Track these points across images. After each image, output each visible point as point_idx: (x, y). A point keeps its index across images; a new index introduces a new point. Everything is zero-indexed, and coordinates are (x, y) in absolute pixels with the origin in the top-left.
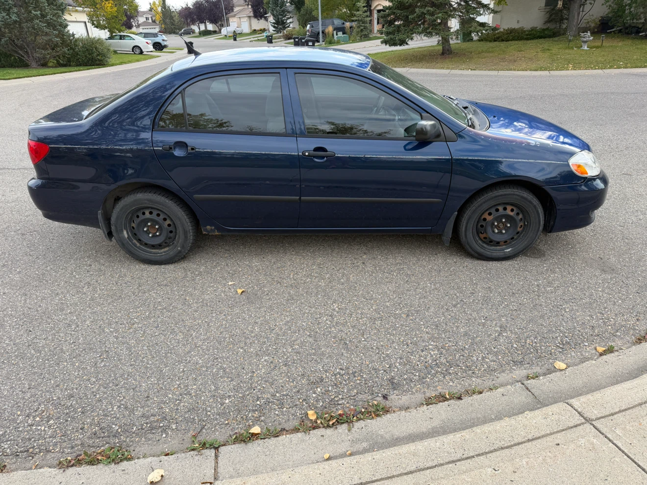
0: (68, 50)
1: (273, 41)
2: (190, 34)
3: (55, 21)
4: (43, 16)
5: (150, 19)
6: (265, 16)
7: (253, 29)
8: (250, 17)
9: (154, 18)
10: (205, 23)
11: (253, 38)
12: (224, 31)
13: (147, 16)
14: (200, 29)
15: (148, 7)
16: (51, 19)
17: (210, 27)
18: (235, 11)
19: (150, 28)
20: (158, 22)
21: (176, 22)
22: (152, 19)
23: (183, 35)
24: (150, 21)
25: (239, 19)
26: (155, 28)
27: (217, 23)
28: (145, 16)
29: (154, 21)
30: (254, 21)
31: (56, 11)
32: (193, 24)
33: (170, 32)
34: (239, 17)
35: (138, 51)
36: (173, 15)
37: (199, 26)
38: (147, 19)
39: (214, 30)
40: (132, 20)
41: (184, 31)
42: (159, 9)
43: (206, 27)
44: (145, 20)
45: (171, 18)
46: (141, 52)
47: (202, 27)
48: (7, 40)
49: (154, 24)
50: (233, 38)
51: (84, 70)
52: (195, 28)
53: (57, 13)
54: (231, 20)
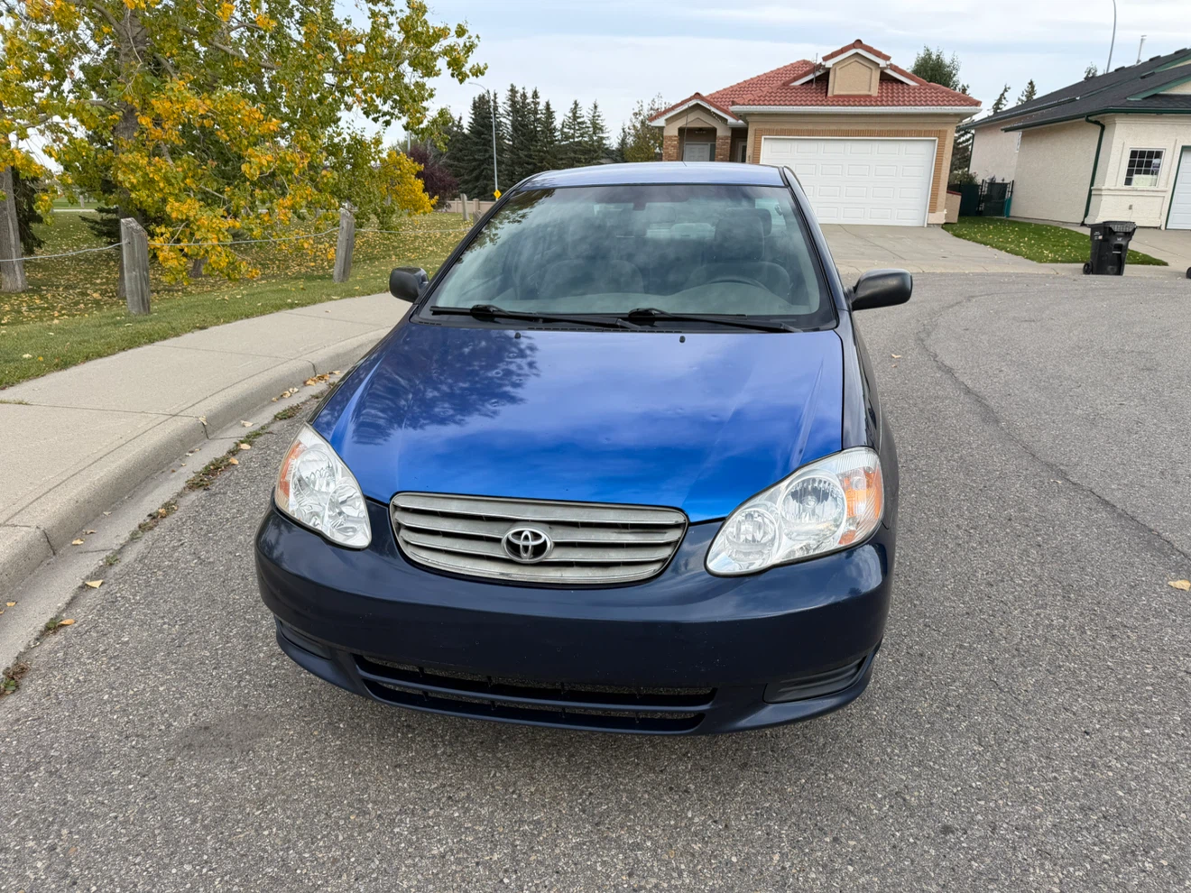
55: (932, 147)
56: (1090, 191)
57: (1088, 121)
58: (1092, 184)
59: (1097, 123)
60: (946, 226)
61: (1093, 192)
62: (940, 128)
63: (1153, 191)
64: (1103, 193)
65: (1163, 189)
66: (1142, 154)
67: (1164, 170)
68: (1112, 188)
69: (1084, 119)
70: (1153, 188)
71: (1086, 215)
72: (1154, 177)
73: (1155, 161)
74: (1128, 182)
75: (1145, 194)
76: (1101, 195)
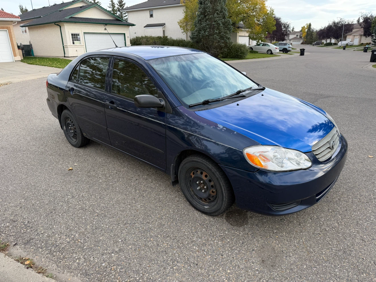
0: (227, 50)
1: (367, 51)
2: (319, 45)
3: (225, 35)
4: (220, 33)
5: (299, 36)
6: (372, 34)
7: (361, 43)
8: (361, 35)
9: (301, 36)
10: (331, 39)
11: (356, 48)
12: (340, 44)
13: (298, 34)
14: (326, 42)
15: (300, 29)
16: (223, 34)
17: (333, 41)
18: (353, 31)
19: (297, 41)
20: (303, 38)
21: (314, 38)
22: (300, 36)
23: (314, 45)
24: (299, 37)
25: (353, 36)
26: (300, 41)
27: (338, 39)
28: (296, 34)
29: (301, 37)
30: (364, 38)
31: (226, 31)
32: (323, 39)
33: (308, 43)
34: (354, 35)
35: (270, 52)
36: (313, 33)
37: (327, 40)
38: (297, 36)
39: (335, 43)
40: (286, 36)
41: (316, 43)
42: (306, 30)
43: (331, 41)
44: (296, 36)
45: (312, 35)
46: (272, 53)
47: (328, 41)
48: (202, 44)
49: (301, 39)
50: (343, 48)
51: (230, 60)
52: (324, 41)
53: (227, 32)
54: (348, 37)
55: (6, 33)
56: (63, 46)
57: (55, 24)
58: (63, 44)
59: (58, 25)
60: (22, 61)
61: (64, 47)
62: (7, 26)
63: (81, 46)
64: (68, 47)
65: (83, 45)
66: (74, 35)
67: (81, 39)
68: (70, 45)
69: (54, 24)
70: (80, 45)
71: (65, 54)
72: (80, 41)
73: (78, 37)
74: (73, 43)
75: (79, 46)
76: (67, 47)
